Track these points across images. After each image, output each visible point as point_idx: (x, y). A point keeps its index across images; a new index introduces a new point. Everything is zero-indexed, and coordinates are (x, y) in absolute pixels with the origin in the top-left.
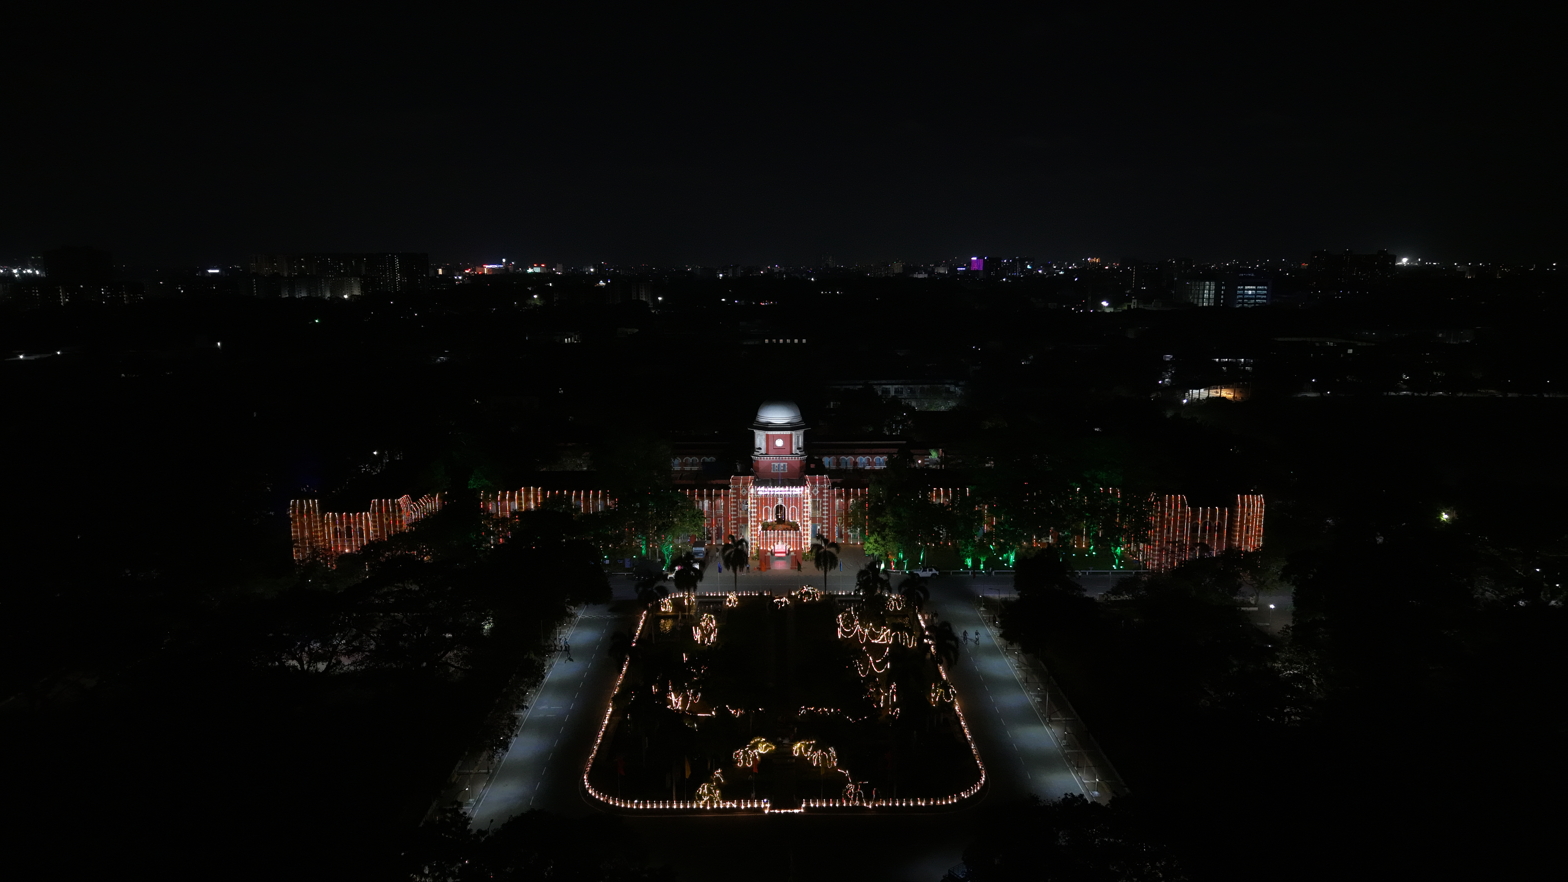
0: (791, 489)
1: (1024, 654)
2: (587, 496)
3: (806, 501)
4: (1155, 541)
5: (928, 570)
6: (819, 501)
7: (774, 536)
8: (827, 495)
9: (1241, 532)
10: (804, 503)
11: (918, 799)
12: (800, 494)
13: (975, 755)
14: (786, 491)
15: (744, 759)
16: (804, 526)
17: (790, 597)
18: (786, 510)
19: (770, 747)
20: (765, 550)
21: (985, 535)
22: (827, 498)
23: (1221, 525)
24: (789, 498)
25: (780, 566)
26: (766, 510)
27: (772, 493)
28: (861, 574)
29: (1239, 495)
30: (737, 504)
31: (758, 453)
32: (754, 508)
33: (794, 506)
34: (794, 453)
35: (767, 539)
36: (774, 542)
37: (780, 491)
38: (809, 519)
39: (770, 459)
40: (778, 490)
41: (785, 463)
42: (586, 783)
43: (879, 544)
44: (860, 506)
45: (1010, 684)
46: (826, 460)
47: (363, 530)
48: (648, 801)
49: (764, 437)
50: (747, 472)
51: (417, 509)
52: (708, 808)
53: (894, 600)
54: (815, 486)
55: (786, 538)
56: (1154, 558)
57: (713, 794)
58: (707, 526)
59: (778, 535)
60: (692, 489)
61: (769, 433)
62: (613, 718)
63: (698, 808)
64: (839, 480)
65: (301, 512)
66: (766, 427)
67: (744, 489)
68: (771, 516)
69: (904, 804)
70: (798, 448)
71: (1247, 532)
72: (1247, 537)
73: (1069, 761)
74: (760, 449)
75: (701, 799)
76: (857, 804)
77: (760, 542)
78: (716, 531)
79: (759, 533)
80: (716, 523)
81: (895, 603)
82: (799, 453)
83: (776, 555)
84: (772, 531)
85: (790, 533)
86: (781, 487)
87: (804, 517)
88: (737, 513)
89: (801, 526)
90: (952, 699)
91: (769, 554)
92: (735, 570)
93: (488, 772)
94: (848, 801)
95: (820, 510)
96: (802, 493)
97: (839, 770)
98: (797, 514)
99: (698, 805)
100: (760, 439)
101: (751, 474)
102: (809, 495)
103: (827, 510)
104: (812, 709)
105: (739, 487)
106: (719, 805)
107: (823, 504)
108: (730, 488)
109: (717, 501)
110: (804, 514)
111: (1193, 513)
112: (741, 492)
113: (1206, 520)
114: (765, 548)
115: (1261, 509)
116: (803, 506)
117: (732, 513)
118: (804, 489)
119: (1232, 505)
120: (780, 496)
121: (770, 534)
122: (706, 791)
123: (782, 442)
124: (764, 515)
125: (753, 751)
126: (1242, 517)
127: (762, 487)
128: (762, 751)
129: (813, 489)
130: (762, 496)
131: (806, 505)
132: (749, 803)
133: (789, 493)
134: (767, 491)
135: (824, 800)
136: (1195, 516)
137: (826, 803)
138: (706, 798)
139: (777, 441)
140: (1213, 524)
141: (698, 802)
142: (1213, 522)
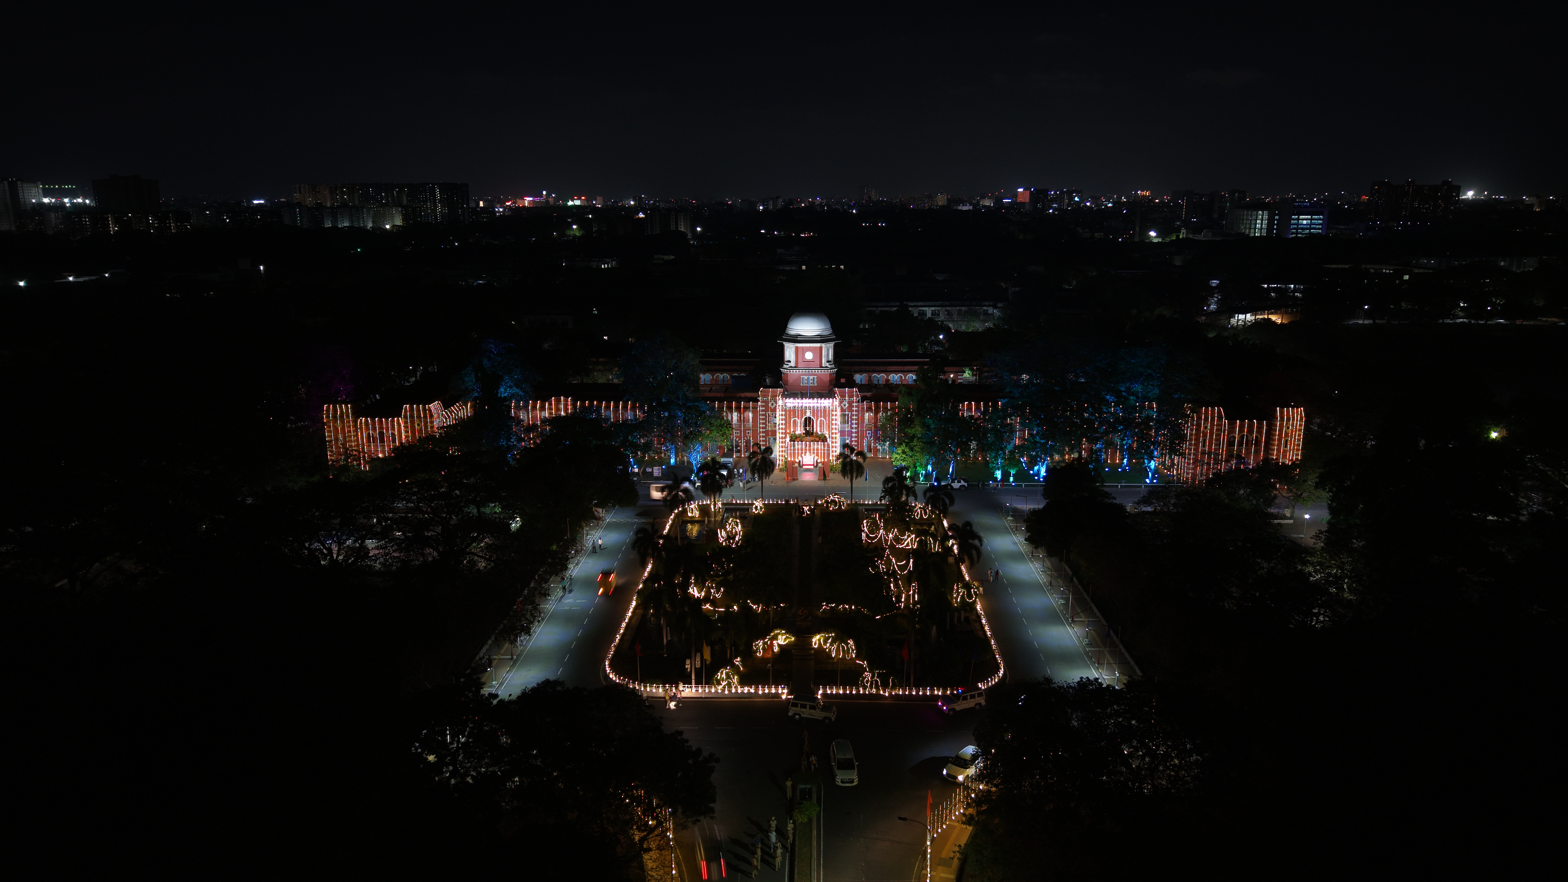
0: (819, 401)
1: (1049, 558)
2: (616, 407)
3: (834, 413)
4: (1189, 454)
5: (956, 481)
6: (848, 414)
7: (802, 448)
8: (857, 409)
9: (1279, 445)
10: (833, 415)
11: (935, 688)
13: (995, 650)
14: (814, 403)
15: (764, 650)
16: (832, 438)
17: (816, 506)
18: (815, 422)
19: (791, 638)
20: (793, 462)
21: (1016, 447)
22: (856, 411)
23: (1259, 439)
24: (817, 410)
25: (808, 478)
26: (795, 422)
27: (800, 405)
28: (887, 480)
29: (1278, 408)
30: (766, 417)
31: (788, 366)
32: (782, 420)
33: (822, 419)
34: (823, 366)
35: (794, 450)
36: (802, 453)
37: (809, 403)
38: (837, 431)
39: (799, 372)
40: (807, 402)
41: (814, 377)
42: (607, 669)
43: (907, 455)
44: (890, 419)
45: (1035, 587)
46: (858, 378)
47: (395, 435)
49: (794, 349)
50: (776, 385)
51: (449, 417)
52: (726, 692)
53: (920, 508)
54: (845, 399)
55: (814, 450)
56: (1188, 471)
57: (731, 680)
58: (736, 438)
59: (806, 447)
60: (721, 401)
61: (798, 346)
62: (637, 611)
63: (716, 693)
64: (869, 394)
65: (335, 416)
66: (796, 339)
67: (773, 402)
68: (799, 428)
69: (921, 693)
70: (828, 362)
71: (1286, 446)
72: (1285, 452)
73: (1090, 658)
74: (789, 361)
75: (719, 683)
76: (874, 692)
77: (787, 453)
78: (745, 443)
79: (787, 445)
80: (745, 436)
81: (921, 511)
82: (829, 366)
83: (804, 467)
84: (800, 442)
85: (818, 445)
86: (810, 398)
87: (832, 429)
88: (766, 425)
89: (830, 438)
90: (974, 599)
91: (796, 465)
92: (761, 478)
93: (512, 658)
94: (865, 688)
95: (850, 423)
96: (830, 405)
97: (857, 661)
98: (825, 427)
99: (717, 690)
100: (790, 351)
101: (780, 387)
102: (837, 407)
103: (856, 424)
104: (833, 605)
105: (768, 399)
106: (737, 690)
107: (853, 417)
108: (758, 401)
109: (746, 413)
110: (833, 427)
111: (1230, 426)
112: (770, 405)
113: (1243, 433)
114: (792, 460)
115: (1301, 423)
116: (832, 419)
117: (761, 426)
118: (833, 401)
119: (1271, 418)
120: (809, 408)
121: (798, 445)
122: (724, 677)
123: (812, 356)
124: (792, 426)
125: (772, 642)
126: (1281, 430)
127: (791, 399)
128: (781, 642)
129: (843, 401)
130: (790, 408)
131: (834, 417)
132: (766, 688)
133: (817, 405)
134: (796, 403)
135: (841, 687)
136: (1232, 430)
137: (843, 690)
138: (724, 683)
139: (807, 354)
140: (1250, 438)
141: (716, 687)
142: (1251, 436)
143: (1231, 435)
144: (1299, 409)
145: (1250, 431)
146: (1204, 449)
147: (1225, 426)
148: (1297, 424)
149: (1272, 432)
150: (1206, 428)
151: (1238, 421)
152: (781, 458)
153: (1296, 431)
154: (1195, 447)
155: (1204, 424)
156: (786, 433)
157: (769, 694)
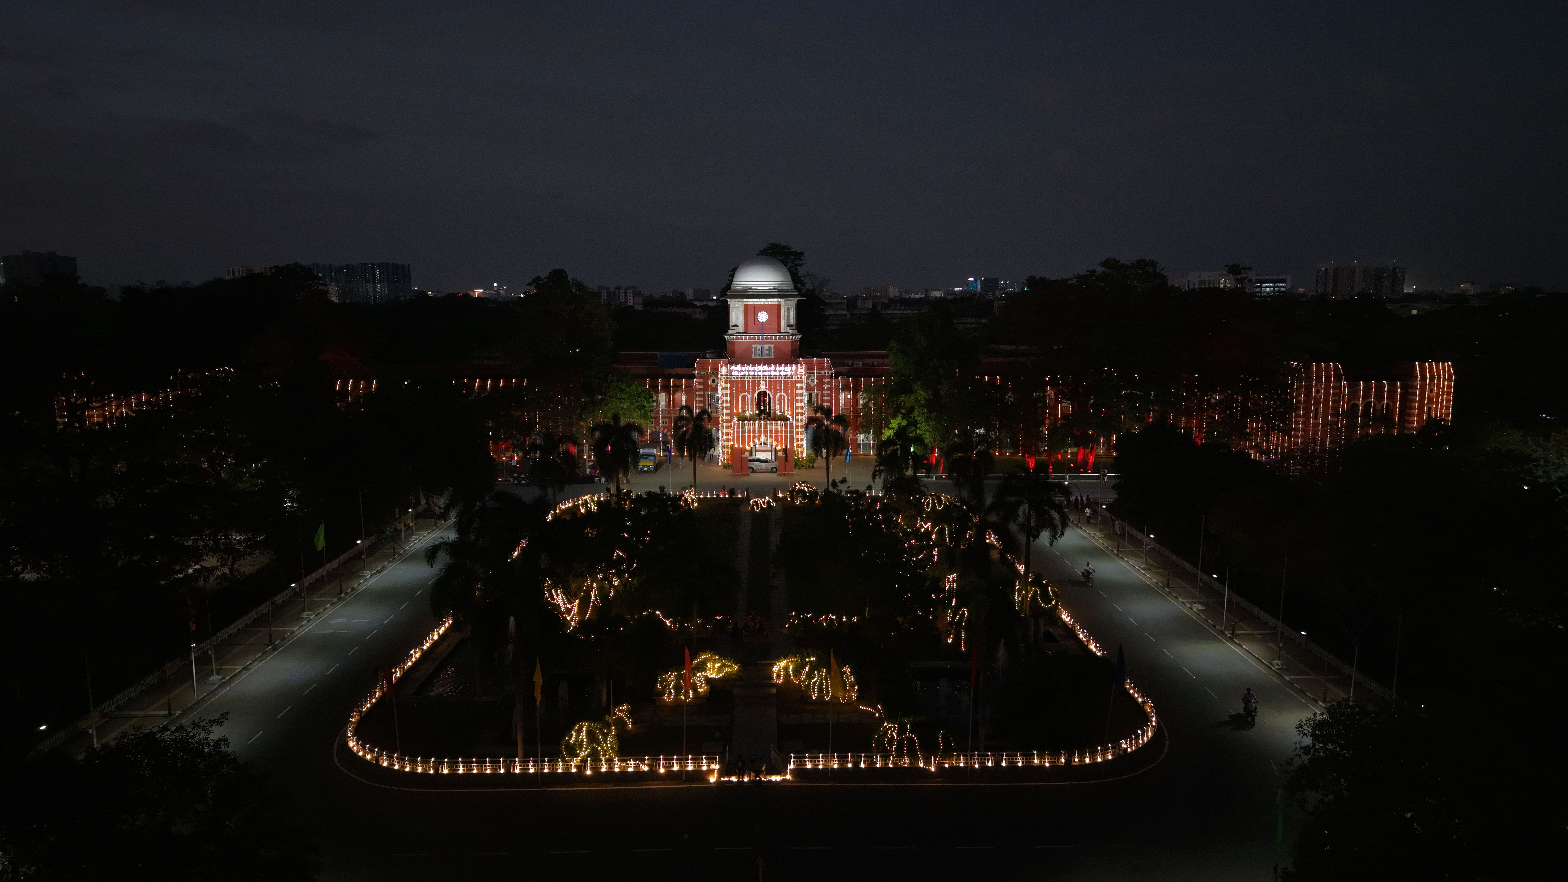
0: (778, 368)
3: (799, 385)
4: (1297, 430)
6: (817, 395)
7: (754, 429)
8: (829, 386)
10: (797, 388)
11: (1034, 751)
12: (792, 375)
14: (770, 371)
15: (678, 688)
16: (797, 421)
17: (776, 499)
18: (772, 398)
19: (729, 666)
20: (742, 448)
22: (828, 389)
23: (1391, 407)
24: (776, 382)
26: (744, 398)
27: (751, 373)
29: (1417, 363)
30: (705, 398)
32: (726, 395)
33: (782, 393)
34: (782, 331)
35: (743, 432)
36: (754, 437)
37: (764, 371)
38: (803, 407)
39: (750, 339)
40: (761, 370)
41: (770, 345)
45: (1140, 590)
48: (460, 759)
49: (742, 308)
50: (718, 355)
52: (589, 772)
54: (813, 373)
55: (771, 432)
57: (601, 745)
59: (760, 427)
61: (748, 303)
63: (567, 774)
66: (744, 295)
67: (713, 377)
68: (750, 408)
69: (1004, 764)
70: (789, 326)
74: (736, 326)
75: (573, 753)
76: (905, 763)
77: (734, 437)
79: (733, 425)
81: (933, 500)
82: (790, 331)
84: (751, 422)
85: (777, 424)
86: (765, 365)
87: (796, 404)
89: (793, 420)
91: (747, 455)
94: (885, 758)
96: (793, 373)
97: (864, 706)
98: (786, 405)
99: (567, 767)
100: (736, 315)
101: (724, 353)
102: (803, 377)
104: (809, 616)
105: (707, 373)
106: (611, 767)
107: (824, 398)
109: (677, 395)
111: (1350, 390)
112: (710, 381)
113: (1369, 400)
114: (741, 446)
115: (1450, 383)
116: (796, 393)
118: (797, 369)
119: (1408, 377)
120: (763, 378)
121: (748, 426)
122: (584, 737)
123: (767, 316)
124: (740, 404)
125: (695, 675)
126: (1422, 394)
127: (738, 366)
128: (712, 675)
129: (810, 373)
130: (737, 378)
131: (799, 391)
132: (675, 762)
133: (776, 373)
134: (745, 371)
135: (836, 755)
136: (1353, 395)
137: (839, 761)
138: (585, 752)
139: (759, 313)
140: (1379, 406)
141: (566, 761)
142: (1380, 403)
143: (1353, 401)
144: (1446, 364)
145: (1379, 397)
146: (1317, 421)
147: (1344, 390)
148: (1444, 385)
149: (1409, 397)
150: (1318, 392)
151: (1361, 382)
152: (725, 450)
153: (1443, 395)
154: (1304, 419)
155: (1316, 386)
157: (680, 772)
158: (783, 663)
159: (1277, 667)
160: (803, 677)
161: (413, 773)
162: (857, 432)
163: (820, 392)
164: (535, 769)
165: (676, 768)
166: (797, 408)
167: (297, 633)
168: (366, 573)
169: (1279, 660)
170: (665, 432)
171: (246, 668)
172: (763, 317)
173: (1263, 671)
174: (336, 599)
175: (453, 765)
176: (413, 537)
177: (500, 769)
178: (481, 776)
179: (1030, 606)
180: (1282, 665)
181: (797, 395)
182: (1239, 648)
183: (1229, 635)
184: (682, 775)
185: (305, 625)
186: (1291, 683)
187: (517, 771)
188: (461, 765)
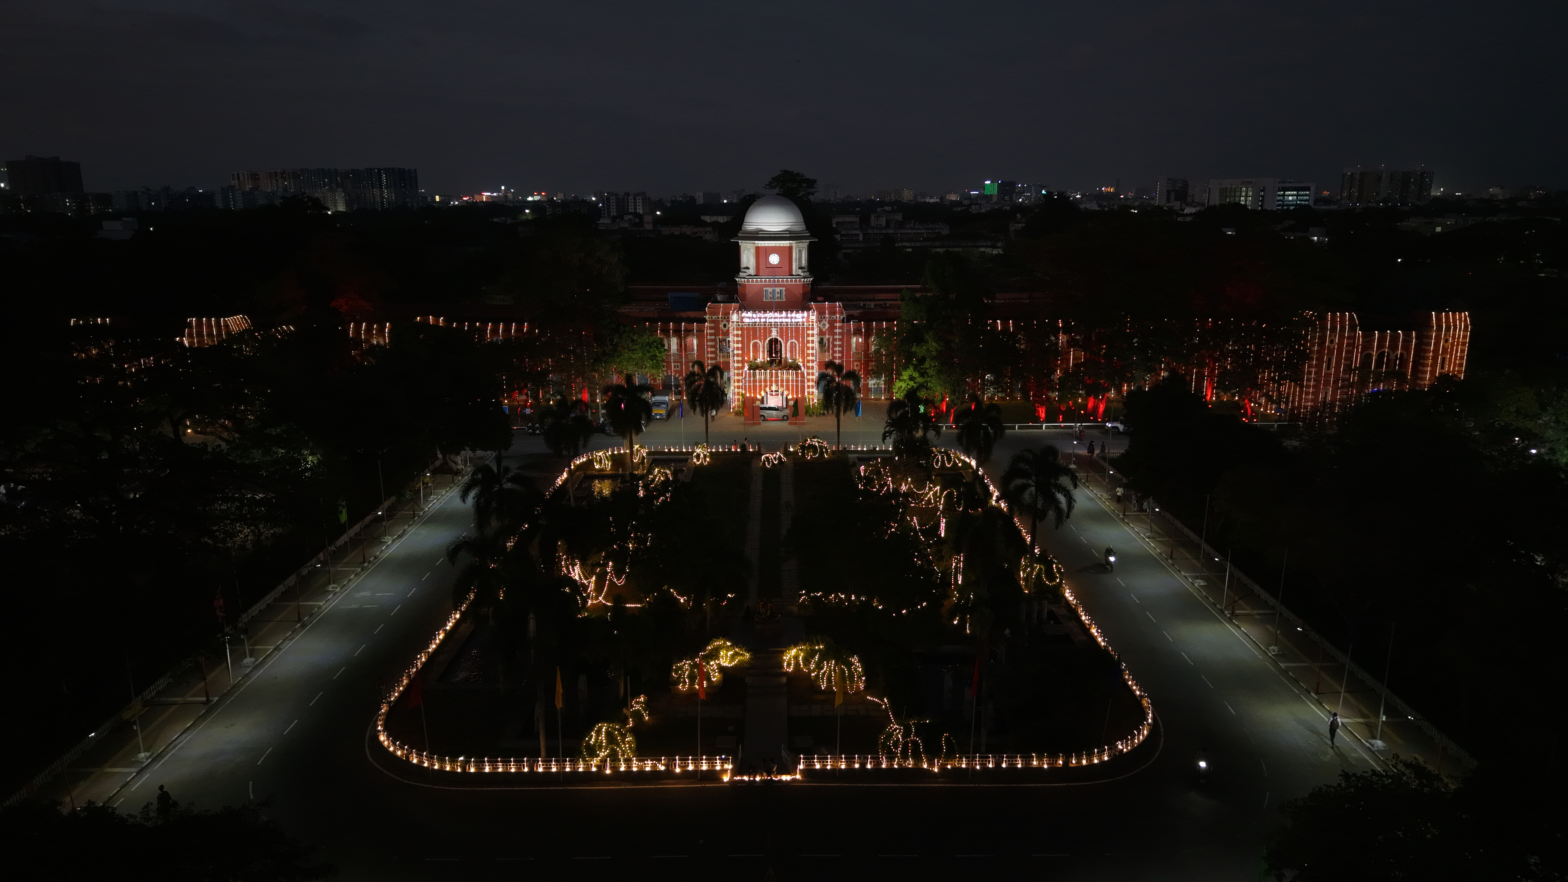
0: (789, 315)
3: (810, 332)
6: (829, 340)
7: (766, 378)
8: (841, 331)
10: (808, 335)
11: (1034, 754)
12: (803, 322)
14: (782, 318)
15: (692, 678)
16: (808, 368)
17: (787, 453)
18: (783, 345)
19: (742, 655)
20: (753, 397)
22: (840, 334)
23: (1405, 358)
24: (787, 329)
26: (755, 345)
27: (763, 320)
29: (1433, 313)
30: (716, 343)
32: (738, 342)
33: (794, 341)
34: (794, 273)
35: (755, 381)
36: (766, 386)
37: (775, 318)
38: (813, 358)
39: (761, 282)
40: (772, 317)
41: (782, 288)
42: (381, 723)
48: (486, 759)
49: (753, 251)
50: (729, 299)
52: (608, 772)
53: (941, 452)
54: (824, 318)
55: (782, 381)
57: (618, 745)
58: (675, 374)
59: (771, 376)
61: (759, 245)
63: (587, 773)
64: (856, 312)
66: (756, 237)
67: (725, 322)
68: (761, 355)
69: (1004, 765)
70: (800, 268)
74: (748, 268)
75: (593, 754)
76: (910, 764)
77: (745, 390)
79: (744, 375)
81: (943, 457)
82: (802, 274)
84: (763, 371)
85: (788, 374)
86: (776, 311)
88: (716, 355)
89: (804, 367)
91: (758, 405)
92: (705, 414)
94: (891, 759)
95: (831, 352)
96: (804, 320)
97: (870, 698)
98: (797, 352)
99: (588, 766)
100: (748, 253)
101: (735, 297)
102: (814, 324)
103: (839, 352)
104: (819, 595)
105: (718, 318)
106: (629, 767)
107: (835, 343)
109: (689, 339)
110: (808, 352)
111: (1365, 340)
112: (721, 326)
113: (1383, 350)
114: (752, 396)
115: (1465, 333)
116: (807, 340)
117: (709, 355)
118: (809, 315)
119: (1424, 327)
120: (775, 325)
121: (760, 375)
122: (603, 738)
123: (779, 258)
124: (751, 351)
125: (708, 663)
126: (1437, 344)
127: (749, 313)
128: (725, 663)
129: (821, 318)
130: (749, 325)
131: (810, 338)
132: (690, 762)
133: (787, 320)
134: (756, 318)
135: (843, 756)
136: (1367, 345)
137: (847, 762)
138: (604, 752)
139: (771, 256)
140: (1392, 356)
141: (587, 761)
142: (1394, 353)
143: (1367, 352)
144: (1463, 314)
145: (1394, 346)
146: (1329, 371)
147: (1359, 340)
148: (1459, 335)
149: (1423, 347)
150: (1332, 342)
151: (1376, 332)
152: (736, 397)
153: (1458, 345)
154: (1316, 369)
155: (1330, 336)
156: (743, 362)
157: (695, 772)
158: (794, 652)
159: (1273, 653)
160: (812, 666)
161: (442, 771)
162: (868, 376)
163: (832, 337)
164: (557, 768)
165: (691, 768)
166: (808, 355)
167: (324, 607)
168: (388, 539)
169: (1276, 645)
170: (677, 376)
171: (277, 649)
172: (774, 259)
173: (1260, 656)
174: (360, 569)
175: (480, 764)
176: (432, 496)
177: (524, 768)
178: (506, 774)
179: (1035, 584)
180: (1279, 651)
181: (808, 342)
182: (1237, 629)
183: (1229, 615)
184: (697, 775)
185: (331, 598)
186: (1285, 672)
187: (540, 770)
188: (487, 764)
